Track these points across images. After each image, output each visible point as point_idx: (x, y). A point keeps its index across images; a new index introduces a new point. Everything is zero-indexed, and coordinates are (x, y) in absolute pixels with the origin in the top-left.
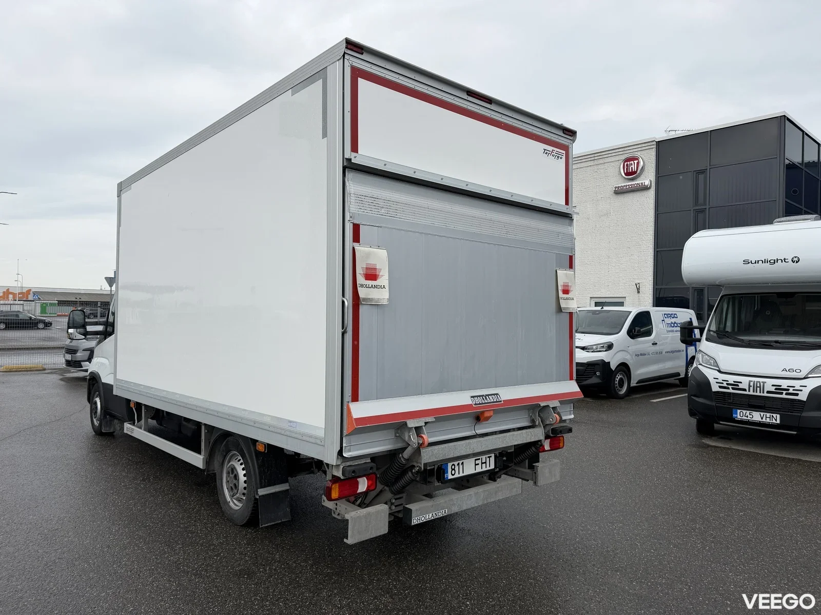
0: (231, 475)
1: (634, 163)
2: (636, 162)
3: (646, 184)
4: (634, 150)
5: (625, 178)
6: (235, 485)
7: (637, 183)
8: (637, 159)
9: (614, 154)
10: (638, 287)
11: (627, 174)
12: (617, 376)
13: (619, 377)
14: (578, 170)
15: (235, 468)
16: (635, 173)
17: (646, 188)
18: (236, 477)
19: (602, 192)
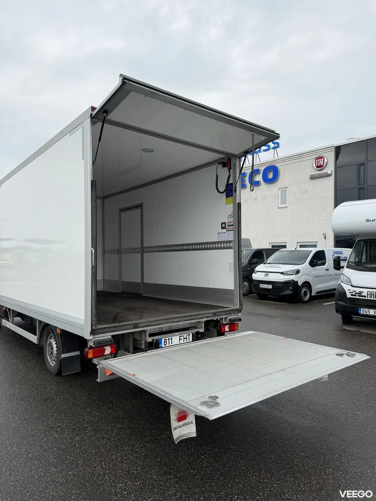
0: (50, 347)
1: (322, 160)
2: (322, 159)
3: (329, 173)
4: (322, 152)
5: (316, 169)
6: (51, 352)
7: (323, 172)
8: (323, 158)
9: (309, 155)
10: (325, 236)
11: (318, 167)
12: (303, 289)
13: (304, 290)
14: (289, 165)
15: (51, 342)
16: (322, 166)
17: (329, 175)
18: (52, 348)
19: (303, 178)
